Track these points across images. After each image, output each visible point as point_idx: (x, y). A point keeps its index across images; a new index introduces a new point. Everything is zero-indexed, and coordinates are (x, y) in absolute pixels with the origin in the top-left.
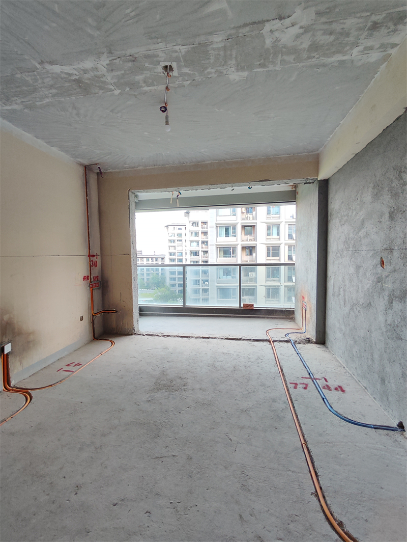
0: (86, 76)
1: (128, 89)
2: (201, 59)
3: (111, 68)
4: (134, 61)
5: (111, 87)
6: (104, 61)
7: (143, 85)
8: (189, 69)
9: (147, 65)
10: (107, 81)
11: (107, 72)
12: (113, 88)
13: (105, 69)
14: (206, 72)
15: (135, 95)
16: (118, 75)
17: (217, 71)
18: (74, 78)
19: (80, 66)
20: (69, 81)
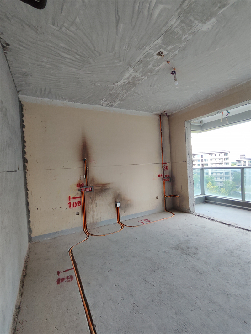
0: (130, 79)
1: (149, 74)
2: (174, 37)
5: (142, 77)
6: (131, 70)
7: (154, 68)
8: (171, 46)
10: (139, 76)
11: (136, 73)
14: (183, 39)
16: (140, 72)
17: (189, 34)
18: (126, 83)
19: (125, 77)
20: (126, 85)
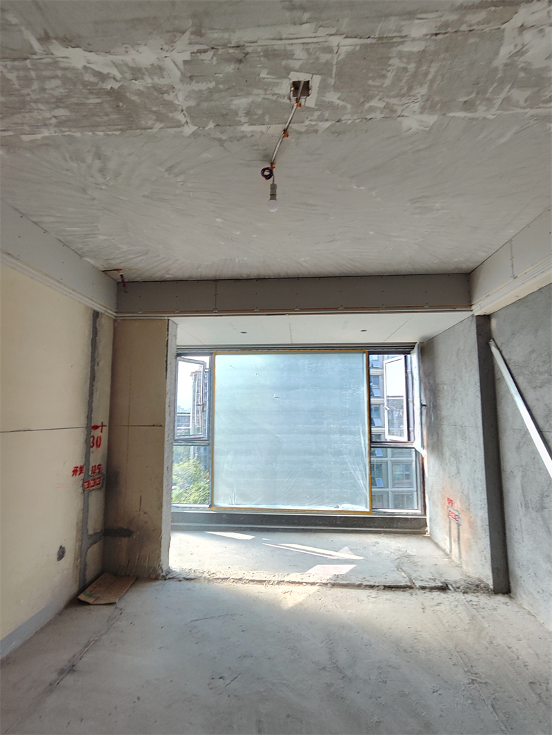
1: (211, 125)
2: (370, 75)
3: (192, 71)
4: (240, 61)
5: (181, 118)
6: (181, 52)
7: (243, 119)
8: (339, 95)
9: (263, 74)
10: (176, 102)
11: (181, 81)
12: (183, 120)
13: (179, 74)
14: (367, 106)
15: (220, 140)
16: (200, 91)
17: (386, 106)
18: (108, 85)
19: (128, 59)
20: (99, 93)
